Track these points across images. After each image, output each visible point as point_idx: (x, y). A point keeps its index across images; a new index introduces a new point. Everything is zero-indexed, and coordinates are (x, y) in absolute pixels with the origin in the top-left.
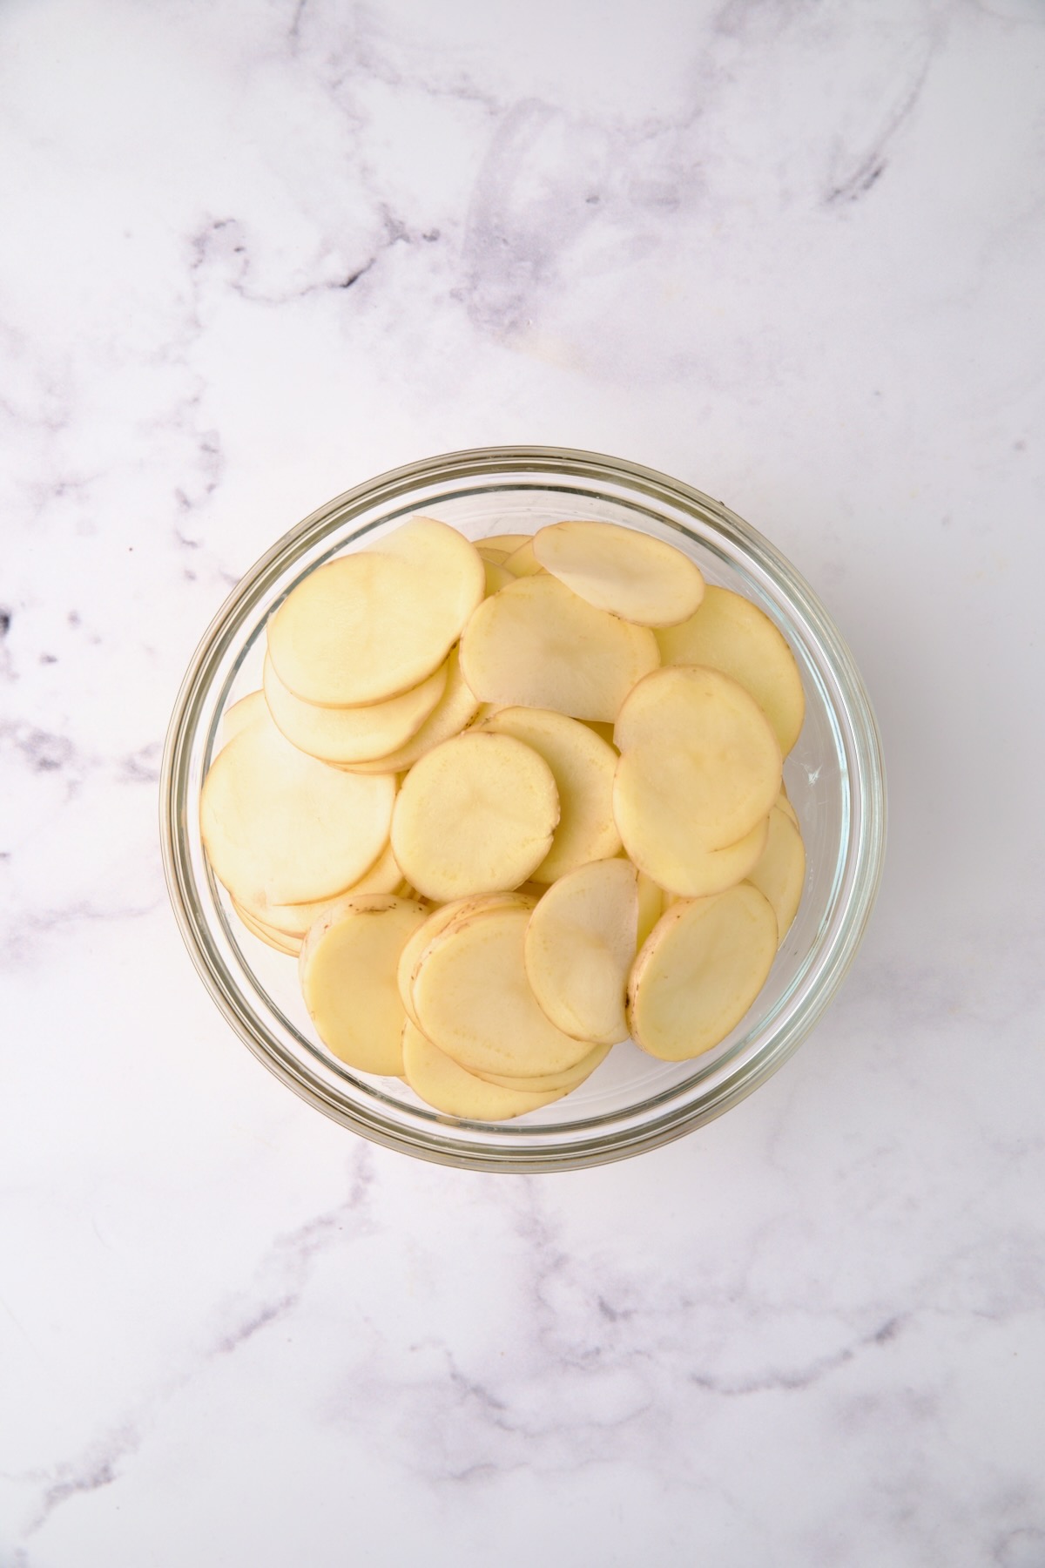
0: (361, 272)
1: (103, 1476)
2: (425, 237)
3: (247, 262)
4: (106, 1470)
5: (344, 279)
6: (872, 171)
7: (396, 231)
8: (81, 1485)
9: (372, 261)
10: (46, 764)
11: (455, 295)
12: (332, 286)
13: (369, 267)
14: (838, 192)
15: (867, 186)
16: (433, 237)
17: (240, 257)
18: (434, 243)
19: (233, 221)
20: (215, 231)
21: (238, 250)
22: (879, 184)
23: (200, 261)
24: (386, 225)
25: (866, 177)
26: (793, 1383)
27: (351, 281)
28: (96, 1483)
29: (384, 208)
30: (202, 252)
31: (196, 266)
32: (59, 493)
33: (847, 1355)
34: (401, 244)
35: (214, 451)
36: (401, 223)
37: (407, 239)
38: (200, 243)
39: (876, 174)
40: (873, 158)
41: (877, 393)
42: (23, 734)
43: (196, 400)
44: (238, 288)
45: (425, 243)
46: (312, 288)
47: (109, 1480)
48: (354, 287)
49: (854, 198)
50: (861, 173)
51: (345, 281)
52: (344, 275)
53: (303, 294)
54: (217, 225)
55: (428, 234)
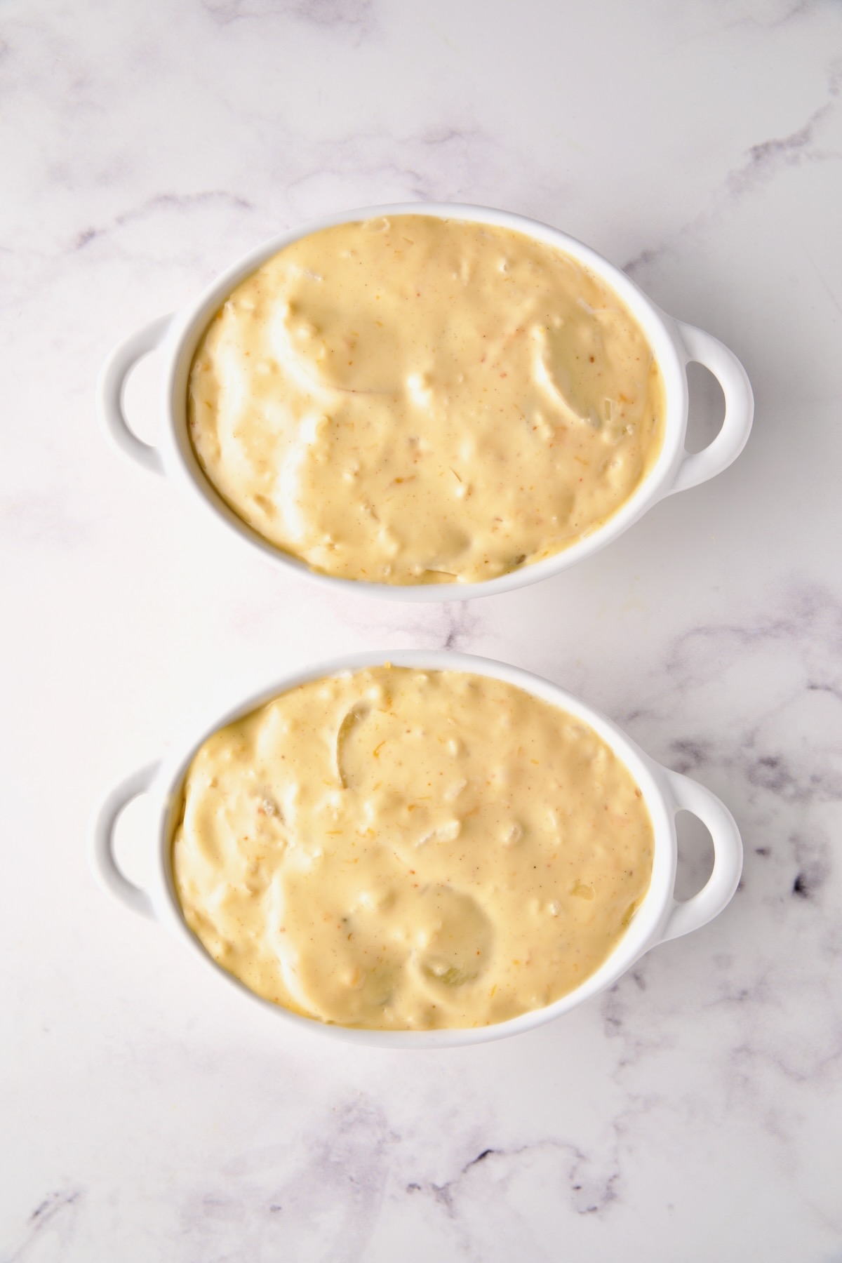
0: (475, 1162)
1: (760, 152)
2: (419, 1188)
3: (571, 1177)
4: (757, 157)
5: (490, 1157)
6: (40, 1216)
7: (443, 1194)
8: (780, 145)
9: (465, 1171)
10: (771, 763)
11: (396, 1137)
12: (500, 1152)
13: (468, 1166)
14: (70, 1201)
15: (45, 1204)
16: (412, 1186)
17: (577, 1181)
18: (412, 1182)
19: (581, 1213)
20: (597, 1205)
21: (578, 1188)
22: (35, 1205)
23: (611, 1180)
24: (451, 1200)
25: (45, 1212)
26: (167, 199)
27: (483, 1155)
28: (766, 147)
29: (452, 1215)
30: (608, 1188)
31: (615, 1176)
32: (744, 993)
33: (120, 221)
34: (440, 1184)
35: (610, 1020)
36: (438, 1201)
37: (435, 1188)
38: (610, 1196)
39: (37, 1213)
40: (39, 1227)
41: (46, 1030)
42: (790, 790)
43: (623, 1064)
44: (581, 1156)
45: (420, 1183)
46: (518, 1152)
47: (755, 149)
48: (482, 1150)
49: (57, 1195)
50: (50, 1215)
51: (489, 1155)
52: (489, 1160)
53: (526, 1147)
54: (594, 1209)
55: (416, 1190)
